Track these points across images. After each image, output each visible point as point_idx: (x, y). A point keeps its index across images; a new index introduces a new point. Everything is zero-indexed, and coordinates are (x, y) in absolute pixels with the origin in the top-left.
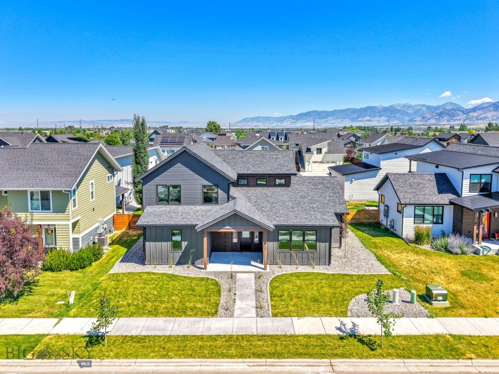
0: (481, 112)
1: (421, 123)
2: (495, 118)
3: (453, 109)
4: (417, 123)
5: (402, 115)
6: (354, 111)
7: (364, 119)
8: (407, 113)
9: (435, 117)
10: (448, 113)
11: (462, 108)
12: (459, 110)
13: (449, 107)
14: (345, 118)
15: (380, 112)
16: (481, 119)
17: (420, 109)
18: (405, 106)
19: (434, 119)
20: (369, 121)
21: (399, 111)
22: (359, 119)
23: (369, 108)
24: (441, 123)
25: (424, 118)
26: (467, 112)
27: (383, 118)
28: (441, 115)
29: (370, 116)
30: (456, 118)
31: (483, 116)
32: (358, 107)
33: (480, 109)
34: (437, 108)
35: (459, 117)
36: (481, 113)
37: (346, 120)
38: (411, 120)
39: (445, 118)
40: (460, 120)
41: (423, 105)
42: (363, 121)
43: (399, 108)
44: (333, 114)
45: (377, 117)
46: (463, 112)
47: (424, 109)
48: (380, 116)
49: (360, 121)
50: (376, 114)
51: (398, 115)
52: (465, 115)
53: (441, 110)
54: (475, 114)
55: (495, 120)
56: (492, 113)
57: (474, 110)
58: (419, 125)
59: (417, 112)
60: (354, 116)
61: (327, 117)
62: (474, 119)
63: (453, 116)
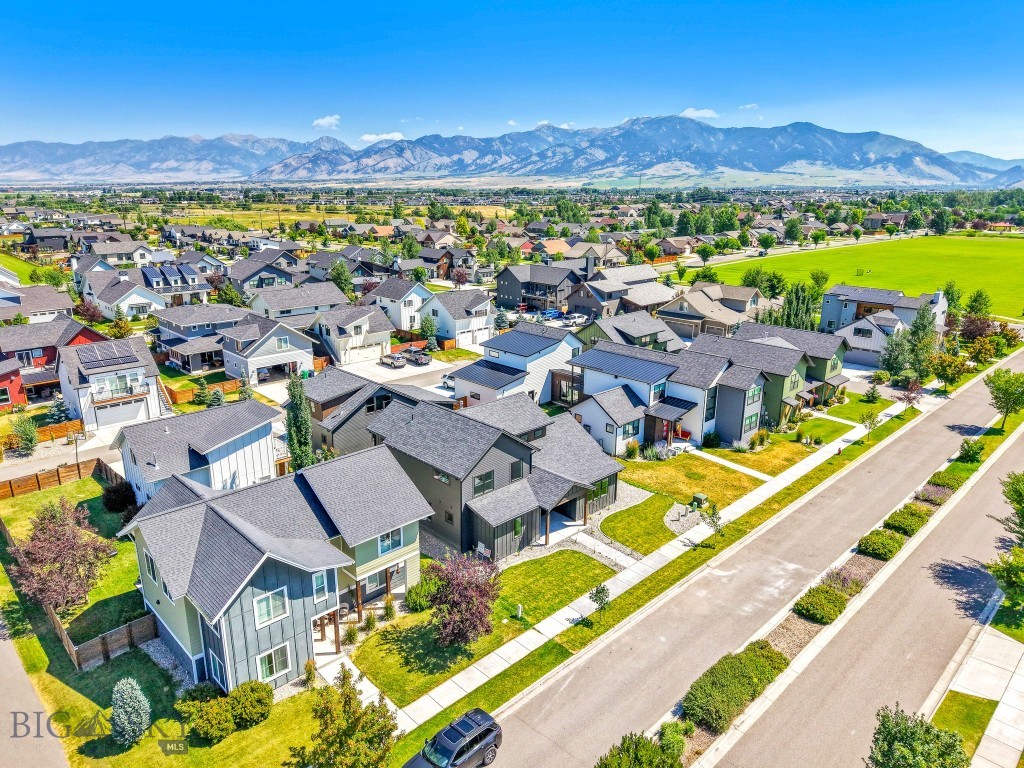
0: (377, 157)
1: (282, 177)
2: (400, 169)
3: (334, 151)
4: (276, 177)
5: (244, 158)
6: (138, 146)
7: (164, 166)
8: (253, 156)
9: (307, 166)
10: (326, 159)
11: (347, 148)
12: (344, 154)
13: (326, 147)
14: (118, 162)
15: (198, 150)
16: (380, 171)
17: (277, 148)
18: (246, 141)
19: (305, 168)
20: (176, 170)
21: (235, 150)
22: (154, 166)
23: (170, 141)
24: (317, 178)
25: (286, 166)
26: (357, 157)
27: (206, 165)
28: (315, 160)
29: (177, 160)
30: (341, 168)
31: (382, 165)
32: (146, 138)
33: (376, 153)
34: (307, 147)
35: (345, 167)
36: (379, 160)
37: (120, 166)
38: (264, 171)
39: (323, 168)
40: (347, 171)
41: (282, 141)
42: (163, 171)
43: (236, 144)
44: (86, 150)
45: (193, 163)
46: (350, 156)
47: (284, 148)
48: (199, 160)
49: (157, 170)
50: (190, 156)
51: (236, 159)
52: (355, 163)
53: (314, 152)
54: (370, 161)
55: (400, 172)
56: (395, 160)
57: (368, 152)
58: (280, 182)
59: (271, 153)
60: (138, 157)
61: (74, 159)
62: (370, 171)
63: (336, 165)
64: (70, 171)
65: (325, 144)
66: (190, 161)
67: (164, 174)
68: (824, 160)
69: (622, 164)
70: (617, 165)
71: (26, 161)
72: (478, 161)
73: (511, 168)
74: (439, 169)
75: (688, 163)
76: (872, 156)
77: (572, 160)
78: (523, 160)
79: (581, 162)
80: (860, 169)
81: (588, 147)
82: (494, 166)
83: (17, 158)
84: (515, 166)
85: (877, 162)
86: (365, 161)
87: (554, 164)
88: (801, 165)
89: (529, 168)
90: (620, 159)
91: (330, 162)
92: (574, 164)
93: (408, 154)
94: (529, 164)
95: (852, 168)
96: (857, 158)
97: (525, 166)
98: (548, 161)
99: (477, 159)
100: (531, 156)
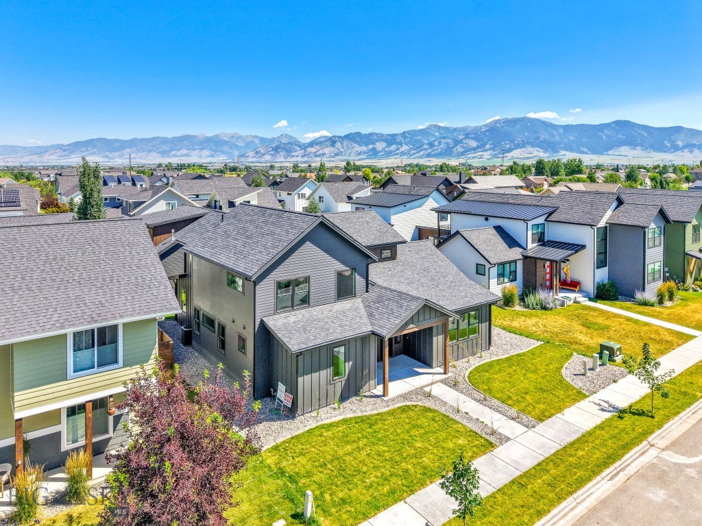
0: (318, 147)
1: (254, 160)
2: (332, 155)
3: (289, 143)
4: (251, 160)
5: (231, 148)
6: (165, 141)
7: (179, 153)
8: (236, 146)
9: (271, 152)
10: (284, 148)
11: (298, 141)
12: (297, 145)
13: (285, 141)
14: (150, 151)
15: (201, 143)
16: (319, 156)
17: (252, 142)
18: (233, 137)
19: (269, 154)
20: (187, 155)
21: (226, 143)
22: (173, 153)
23: (186, 137)
24: (277, 160)
25: (257, 152)
26: (304, 147)
27: (206, 152)
28: (276, 149)
29: (188, 149)
30: (293, 154)
31: (321, 152)
32: (170, 136)
33: (317, 144)
34: (272, 140)
35: (296, 154)
36: (319, 148)
37: (151, 154)
38: (243, 156)
39: (282, 154)
40: (297, 156)
41: (256, 137)
42: (178, 156)
43: (226, 139)
44: (133, 143)
45: (198, 151)
46: (300, 146)
47: (257, 141)
48: (202, 149)
49: (175, 156)
50: (196, 147)
51: (226, 148)
52: (303, 151)
53: (277, 143)
54: (313, 150)
55: (333, 157)
56: (329, 148)
57: (312, 144)
58: (252, 162)
59: (249, 145)
60: (164, 147)
61: (124, 149)
62: (312, 156)
63: (290, 152)
64: (120, 156)
65: (284, 139)
66: (196, 149)
67: (179, 158)
68: (642, 146)
69: (490, 149)
70: (486, 151)
71: (95, 150)
72: (386, 149)
73: (409, 153)
74: (359, 155)
75: (538, 149)
76: (680, 143)
77: (453, 148)
78: (417, 148)
79: (460, 149)
80: (672, 153)
81: (464, 139)
82: (397, 152)
83: (90, 149)
84: (412, 152)
85: (685, 147)
86: (309, 150)
87: (439, 150)
88: (624, 150)
89: (421, 153)
90: (488, 146)
91: (287, 151)
92: (454, 150)
93: (338, 145)
94: (422, 150)
95: (665, 152)
96: (668, 145)
97: (419, 152)
98: (435, 148)
99: (385, 147)
100: (423, 145)
